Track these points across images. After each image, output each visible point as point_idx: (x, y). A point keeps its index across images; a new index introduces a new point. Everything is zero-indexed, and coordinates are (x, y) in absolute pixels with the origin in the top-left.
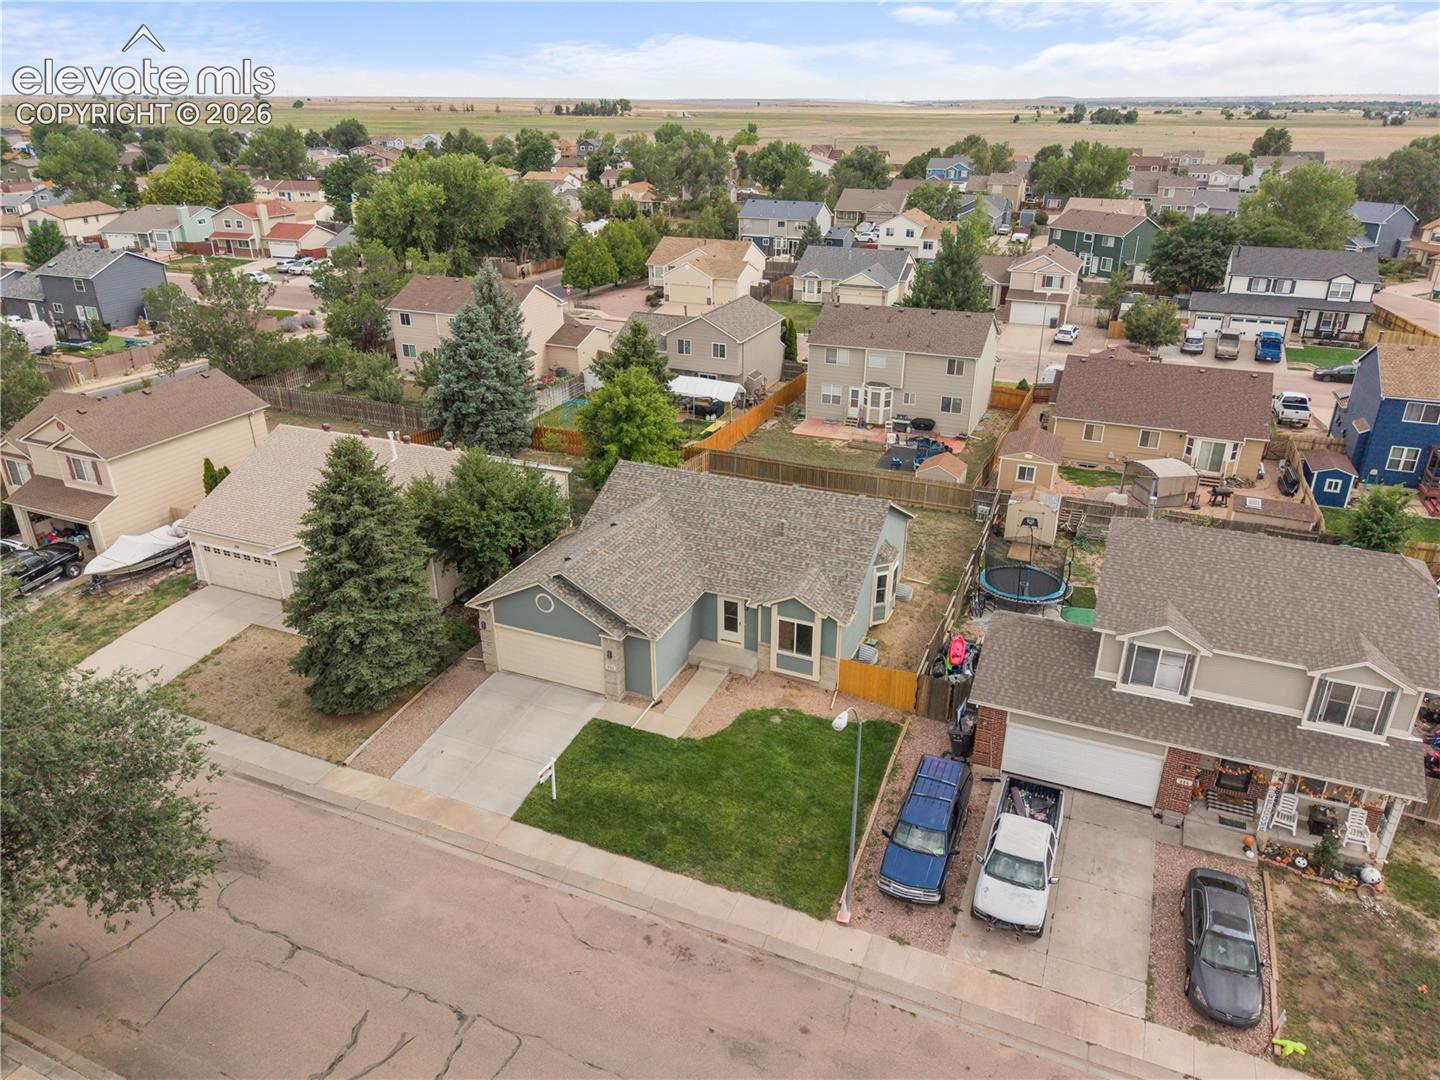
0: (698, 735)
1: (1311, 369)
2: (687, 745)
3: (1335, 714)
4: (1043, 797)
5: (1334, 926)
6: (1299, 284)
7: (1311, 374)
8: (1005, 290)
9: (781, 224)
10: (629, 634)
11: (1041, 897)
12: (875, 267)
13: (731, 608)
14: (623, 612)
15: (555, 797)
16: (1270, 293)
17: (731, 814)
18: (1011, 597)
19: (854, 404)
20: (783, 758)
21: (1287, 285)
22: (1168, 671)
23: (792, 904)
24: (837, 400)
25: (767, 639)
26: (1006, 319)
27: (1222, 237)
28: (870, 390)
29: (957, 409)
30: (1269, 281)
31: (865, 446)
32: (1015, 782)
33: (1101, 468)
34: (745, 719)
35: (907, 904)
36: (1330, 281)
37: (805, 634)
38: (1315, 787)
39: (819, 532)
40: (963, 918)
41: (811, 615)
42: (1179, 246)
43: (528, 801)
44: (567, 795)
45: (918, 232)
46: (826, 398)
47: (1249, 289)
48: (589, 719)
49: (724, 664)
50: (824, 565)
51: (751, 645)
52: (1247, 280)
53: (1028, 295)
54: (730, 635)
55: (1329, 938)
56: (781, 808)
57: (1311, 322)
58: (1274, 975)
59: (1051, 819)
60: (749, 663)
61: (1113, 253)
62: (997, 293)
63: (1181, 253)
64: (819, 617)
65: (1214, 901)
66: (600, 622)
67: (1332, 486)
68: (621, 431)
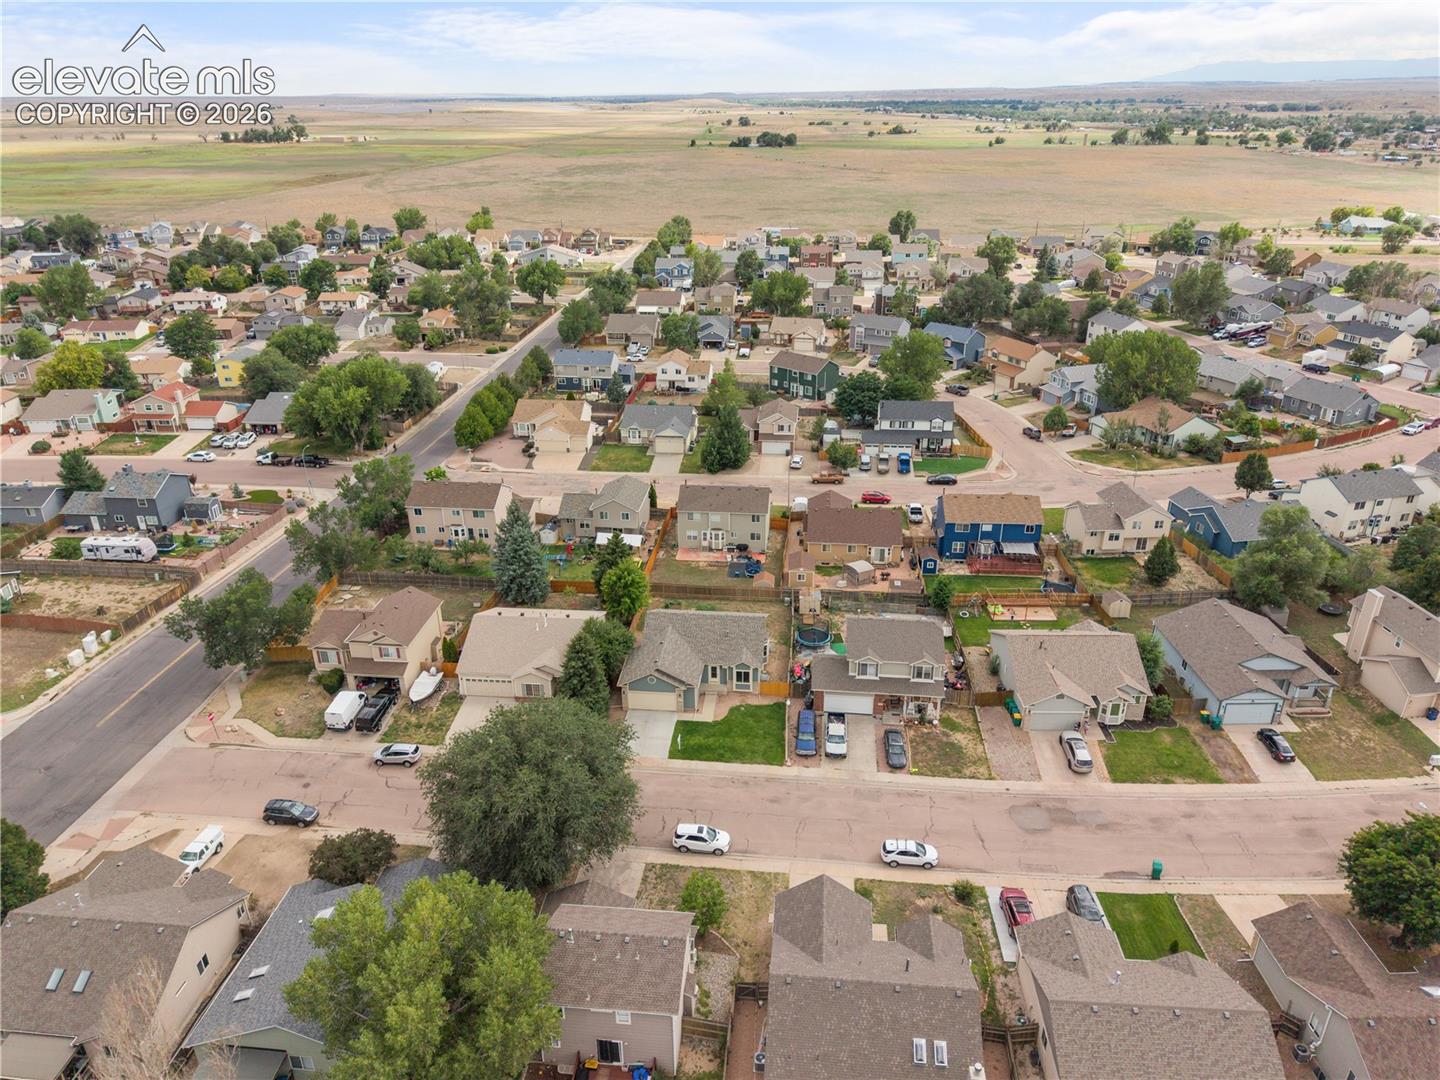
0: (719, 719)
1: (927, 475)
2: (716, 723)
3: (919, 675)
4: (840, 717)
5: (925, 739)
6: (916, 422)
7: (925, 479)
8: (756, 433)
9: (587, 369)
10: (685, 686)
11: (845, 745)
12: (675, 420)
13: (714, 669)
14: (684, 679)
15: (678, 747)
16: (902, 429)
17: (741, 743)
18: (812, 644)
19: (705, 539)
20: (751, 721)
22: (871, 670)
23: (771, 764)
24: (695, 538)
25: (731, 679)
26: (760, 452)
28: (714, 533)
29: (759, 538)
30: (901, 421)
31: (718, 564)
32: (830, 714)
33: (832, 564)
34: (732, 710)
35: (806, 756)
36: (931, 420)
37: (747, 675)
38: (917, 699)
40: (823, 757)
41: (749, 667)
43: (670, 752)
45: (684, 371)
46: (689, 537)
47: (890, 427)
48: (677, 721)
49: (715, 691)
50: (747, 647)
51: (724, 682)
52: (888, 421)
53: (771, 437)
54: (713, 681)
55: (924, 742)
56: (756, 737)
57: (924, 444)
58: (909, 754)
59: (843, 723)
60: (724, 689)
61: (812, 383)
62: (752, 435)
64: (752, 668)
65: (891, 736)
66: (676, 684)
67: (930, 565)
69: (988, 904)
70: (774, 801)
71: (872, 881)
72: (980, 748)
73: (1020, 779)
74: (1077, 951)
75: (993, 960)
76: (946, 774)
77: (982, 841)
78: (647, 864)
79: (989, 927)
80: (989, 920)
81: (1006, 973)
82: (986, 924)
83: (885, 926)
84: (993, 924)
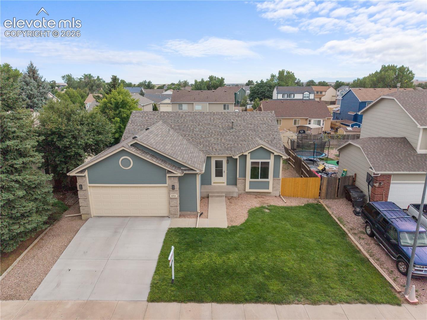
0: (236, 224)
2: (232, 231)
6: (296, 95)
10: (185, 172)
13: (219, 164)
14: (179, 160)
15: (173, 278)
16: (288, 98)
21: (292, 95)
25: (243, 175)
27: (269, 86)
30: (288, 95)
34: (252, 213)
36: (303, 93)
37: (265, 167)
39: (249, 126)
41: (269, 156)
42: (258, 89)
44: (181, 274)
47: (283, 97)
48: (167, 229)
49: (222, 192)
50: (260, 137)
51: (233, 182)
52: (282, 95)
54: (219, 179)
63: (259, 92)
66: (167, 167)
68: (120, 112)
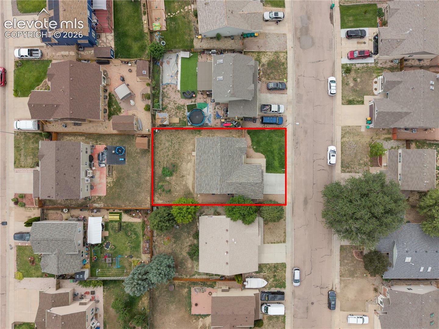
0: (264, 156)
34: (257, 151)
35: (282, 121)
48: (266, 172)
55: (268, 74)
69: (350, 64)
70: (306, 132)
71: (342, 99)
72: (269, 53)
73: (286, 42)
74: (396, 40)
75: (372, 66)
76: (286, 69)
77: (320, 61)
78: (342, 172)
79: (359, 65)
80: (356, 64)
81: (377, 63)
82: (358, 66)
83: (365, 96)
84: (358, 64)
